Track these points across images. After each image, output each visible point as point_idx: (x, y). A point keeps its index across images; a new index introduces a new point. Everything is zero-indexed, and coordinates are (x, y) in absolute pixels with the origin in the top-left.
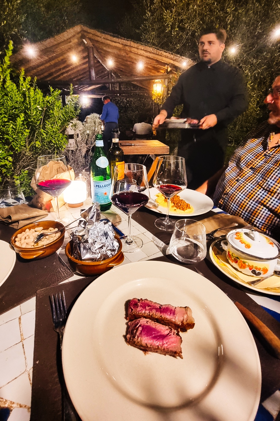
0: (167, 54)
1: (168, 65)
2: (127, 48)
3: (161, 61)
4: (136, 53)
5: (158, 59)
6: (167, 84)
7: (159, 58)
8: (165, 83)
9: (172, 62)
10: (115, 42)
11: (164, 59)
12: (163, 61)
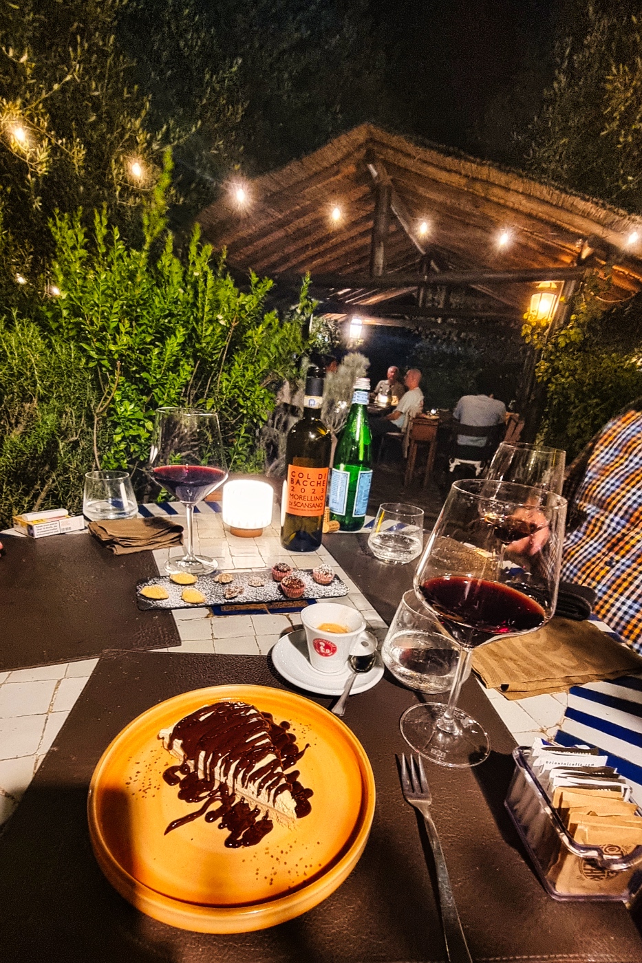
0: (589, 207)
1: (585, 239)
2: (478, 186)
3: (568, 227)
4: (502, 201)
5: (559, 222)
6: (570, 295)
7: (563, 218)
8: (566, 291)
9: (598, 230)
10: (449, 171)
11: (578, 221)
12: (572, 229)
